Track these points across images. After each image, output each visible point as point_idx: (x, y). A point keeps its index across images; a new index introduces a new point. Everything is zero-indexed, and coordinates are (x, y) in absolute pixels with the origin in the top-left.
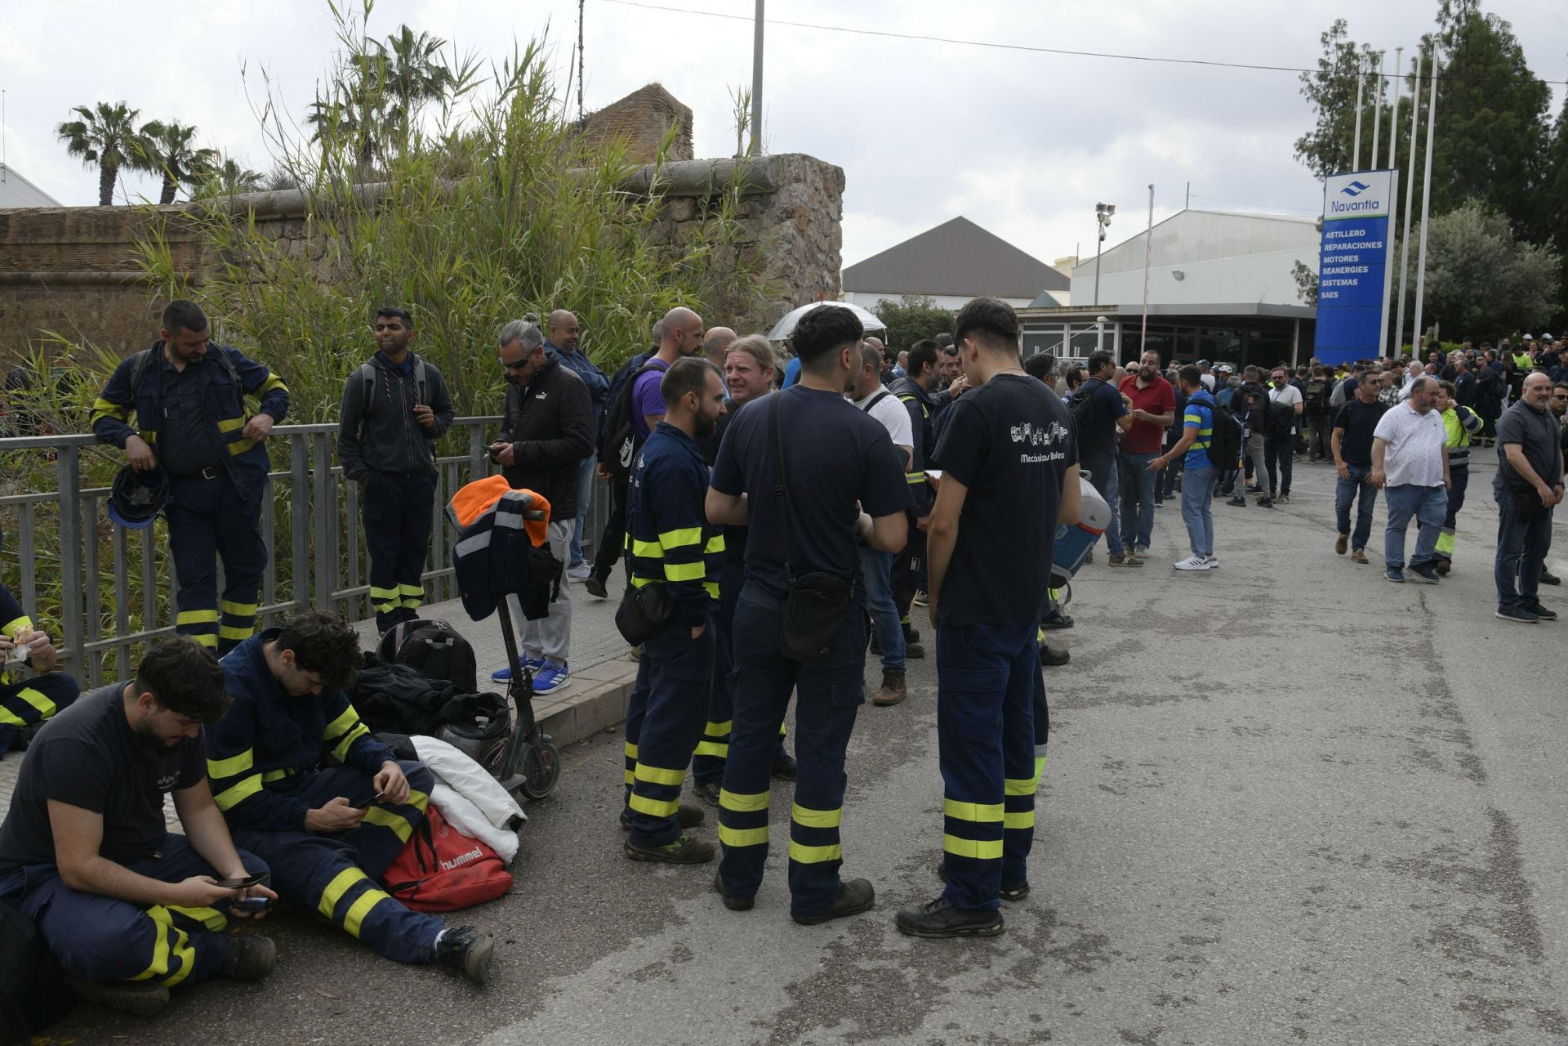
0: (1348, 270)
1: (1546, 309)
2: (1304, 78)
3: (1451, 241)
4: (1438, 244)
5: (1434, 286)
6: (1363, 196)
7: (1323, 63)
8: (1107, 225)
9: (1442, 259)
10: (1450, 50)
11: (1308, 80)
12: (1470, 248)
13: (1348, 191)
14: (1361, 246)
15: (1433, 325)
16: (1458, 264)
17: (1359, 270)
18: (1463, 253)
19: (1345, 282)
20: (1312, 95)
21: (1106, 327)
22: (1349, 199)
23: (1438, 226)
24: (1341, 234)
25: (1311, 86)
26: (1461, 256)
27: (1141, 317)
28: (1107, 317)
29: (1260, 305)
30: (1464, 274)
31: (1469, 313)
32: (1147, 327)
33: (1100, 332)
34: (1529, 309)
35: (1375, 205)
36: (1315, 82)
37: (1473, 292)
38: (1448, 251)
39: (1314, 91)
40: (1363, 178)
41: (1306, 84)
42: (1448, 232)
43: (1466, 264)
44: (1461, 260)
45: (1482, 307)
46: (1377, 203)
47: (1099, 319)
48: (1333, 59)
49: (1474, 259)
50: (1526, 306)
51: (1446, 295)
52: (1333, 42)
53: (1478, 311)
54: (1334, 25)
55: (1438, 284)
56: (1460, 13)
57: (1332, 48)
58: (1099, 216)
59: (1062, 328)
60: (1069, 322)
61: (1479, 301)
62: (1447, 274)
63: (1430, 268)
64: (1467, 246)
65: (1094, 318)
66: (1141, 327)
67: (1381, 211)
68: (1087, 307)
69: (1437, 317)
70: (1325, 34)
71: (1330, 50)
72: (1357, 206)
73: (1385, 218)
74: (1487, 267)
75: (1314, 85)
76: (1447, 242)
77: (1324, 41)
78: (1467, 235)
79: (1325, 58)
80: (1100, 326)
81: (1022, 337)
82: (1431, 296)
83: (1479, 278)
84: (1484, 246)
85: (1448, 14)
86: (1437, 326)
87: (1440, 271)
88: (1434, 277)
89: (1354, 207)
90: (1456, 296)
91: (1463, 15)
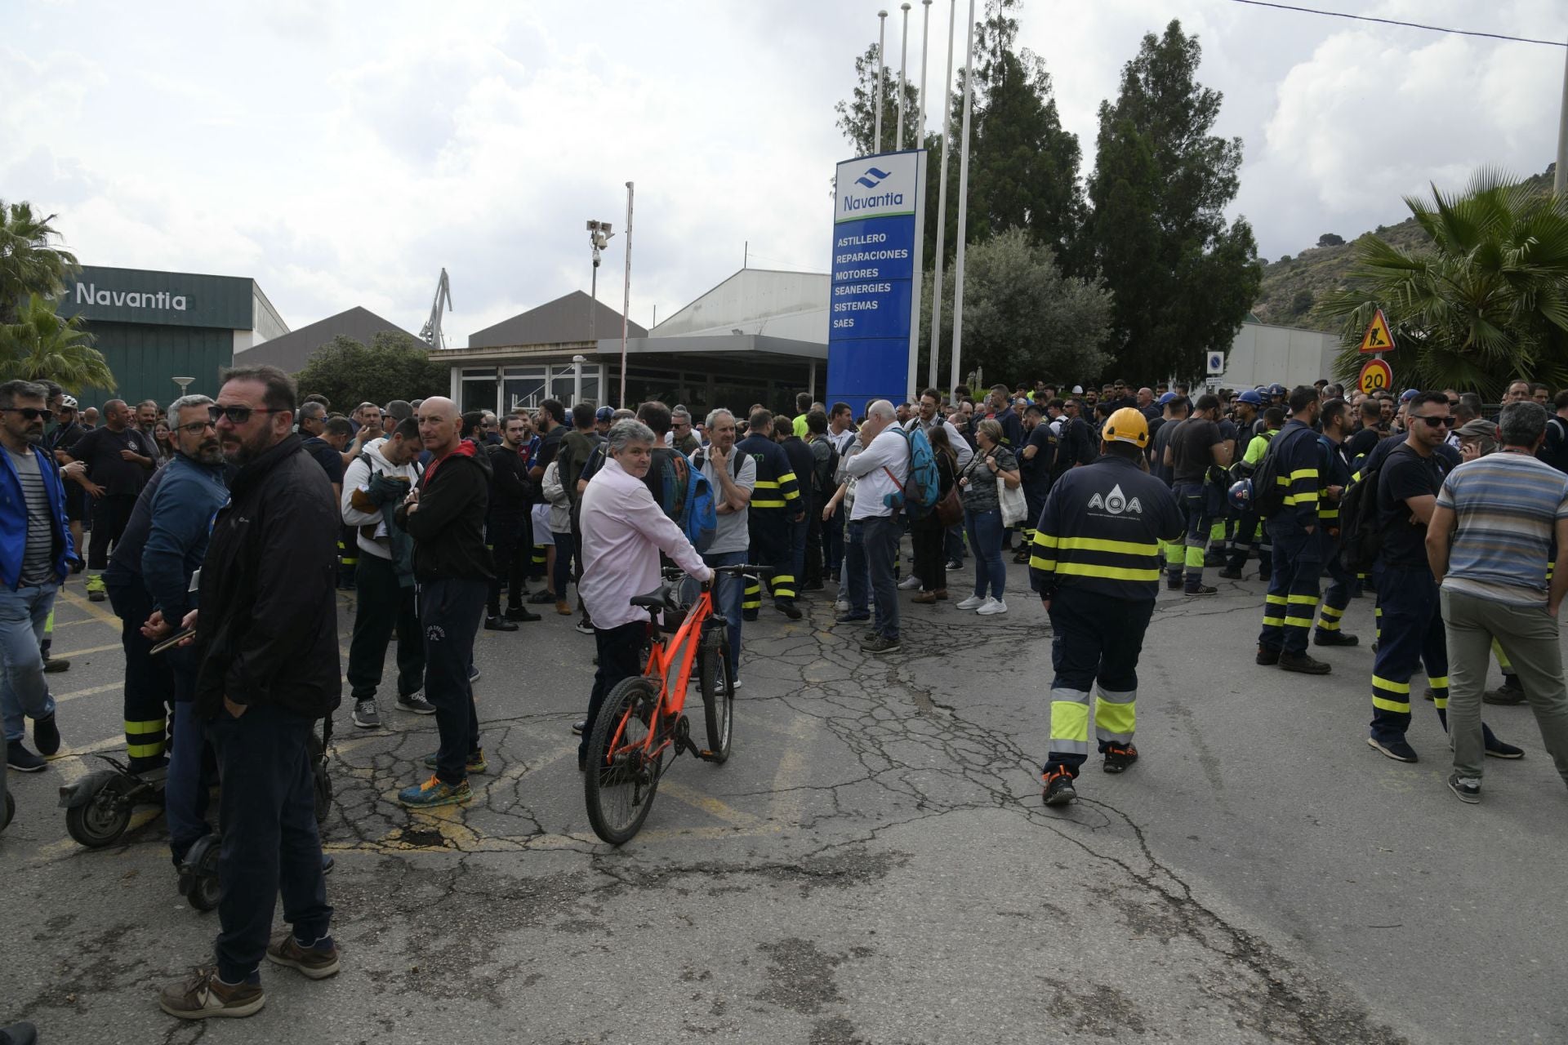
0: (865, 288)
1: (1100, 359)
2: (840, 108)
3: (994, 270)
4: (977, 271)
5: (975, 322)
6: (883, 188)
7: (859, 93)
8: (602, 248)
9: (982, 292)
10: (986, 88)
11: (844, 111)
12: (1016, 279)
13: (864, 181)
14: (882, 255)
15: (976, 370)
16: (1002, 297)
17: (879, 288)
18: (1008, 283)
19: (861, 306)
20: (849, 130)
21: (585, 370)
22: (863, 192)
23: (979, 254)
24: (856, 241)
25: (847, 118)
26: (1007, 286)
27: (620, 355)
28: (585, 356)
29: (758, 338)
30: (1008, 309)
31: (1016, 357)
32: (627, 369)
33: (577, 377)
34: (1082, 355)
35: (898, 199)
36: (851, 114)
37: (1020, 332)
38: (991, 282)
39: (851, 125)
40: (882, 163)
41: (842, 116)
42: (991, 259)
43: (1011, 297)
44: (1007, 291)
45: (1030, 351)
46: (901, 196)
47: (575, 358)
48: (868, 89)
49: (1022, 292)
50: (1080, 352)
51: (989, 334)
52: (868, 69)
53: (1025, 355)
54: (869, 49)
55: (981, 320)
56: (995, 47)
57: (867, 76)
58: (593, 236)
59: (542, 372)
60: (550, 364)
61: (1027, 342)
62: (992, 309)
63: (971, 301)
64: (1013, 275)
65: (569, 359)
66: (620, 369)
67: (905, 208)
68: (564, 344)
69: (979, 361)
70: (860, 59)
71: (865, 78)
72: (874, 201)
73: (911, 218)
74: (1035, 302)
75: (851, 118)
76: (989, 270)
77: (859, 68)
78: (1012, 262)
79: (860, 86)
80: (577, 368)
81: (502, 383)
82: (973, 335)
83: (1026, 316)
84: (1032, 276)
85: (984, 47)
86: (980, 370)
87: (983, 303)
88: (976, 312)
89: (872, 202)
90: (1000, 336)
91: (998, 49)
